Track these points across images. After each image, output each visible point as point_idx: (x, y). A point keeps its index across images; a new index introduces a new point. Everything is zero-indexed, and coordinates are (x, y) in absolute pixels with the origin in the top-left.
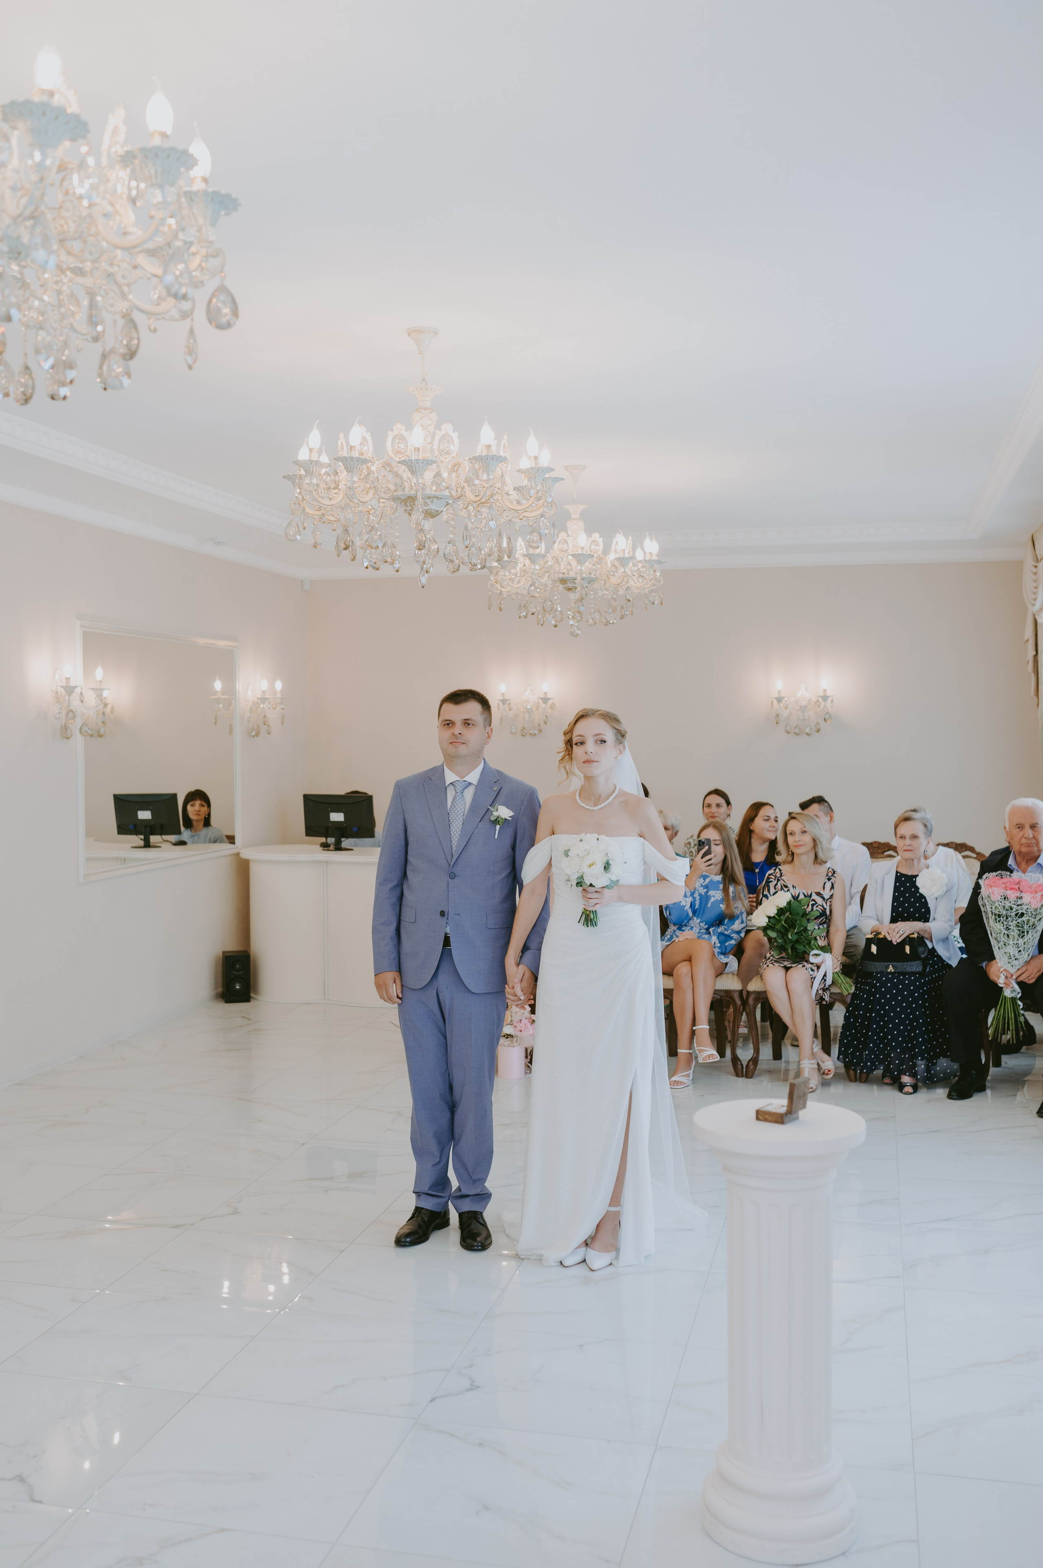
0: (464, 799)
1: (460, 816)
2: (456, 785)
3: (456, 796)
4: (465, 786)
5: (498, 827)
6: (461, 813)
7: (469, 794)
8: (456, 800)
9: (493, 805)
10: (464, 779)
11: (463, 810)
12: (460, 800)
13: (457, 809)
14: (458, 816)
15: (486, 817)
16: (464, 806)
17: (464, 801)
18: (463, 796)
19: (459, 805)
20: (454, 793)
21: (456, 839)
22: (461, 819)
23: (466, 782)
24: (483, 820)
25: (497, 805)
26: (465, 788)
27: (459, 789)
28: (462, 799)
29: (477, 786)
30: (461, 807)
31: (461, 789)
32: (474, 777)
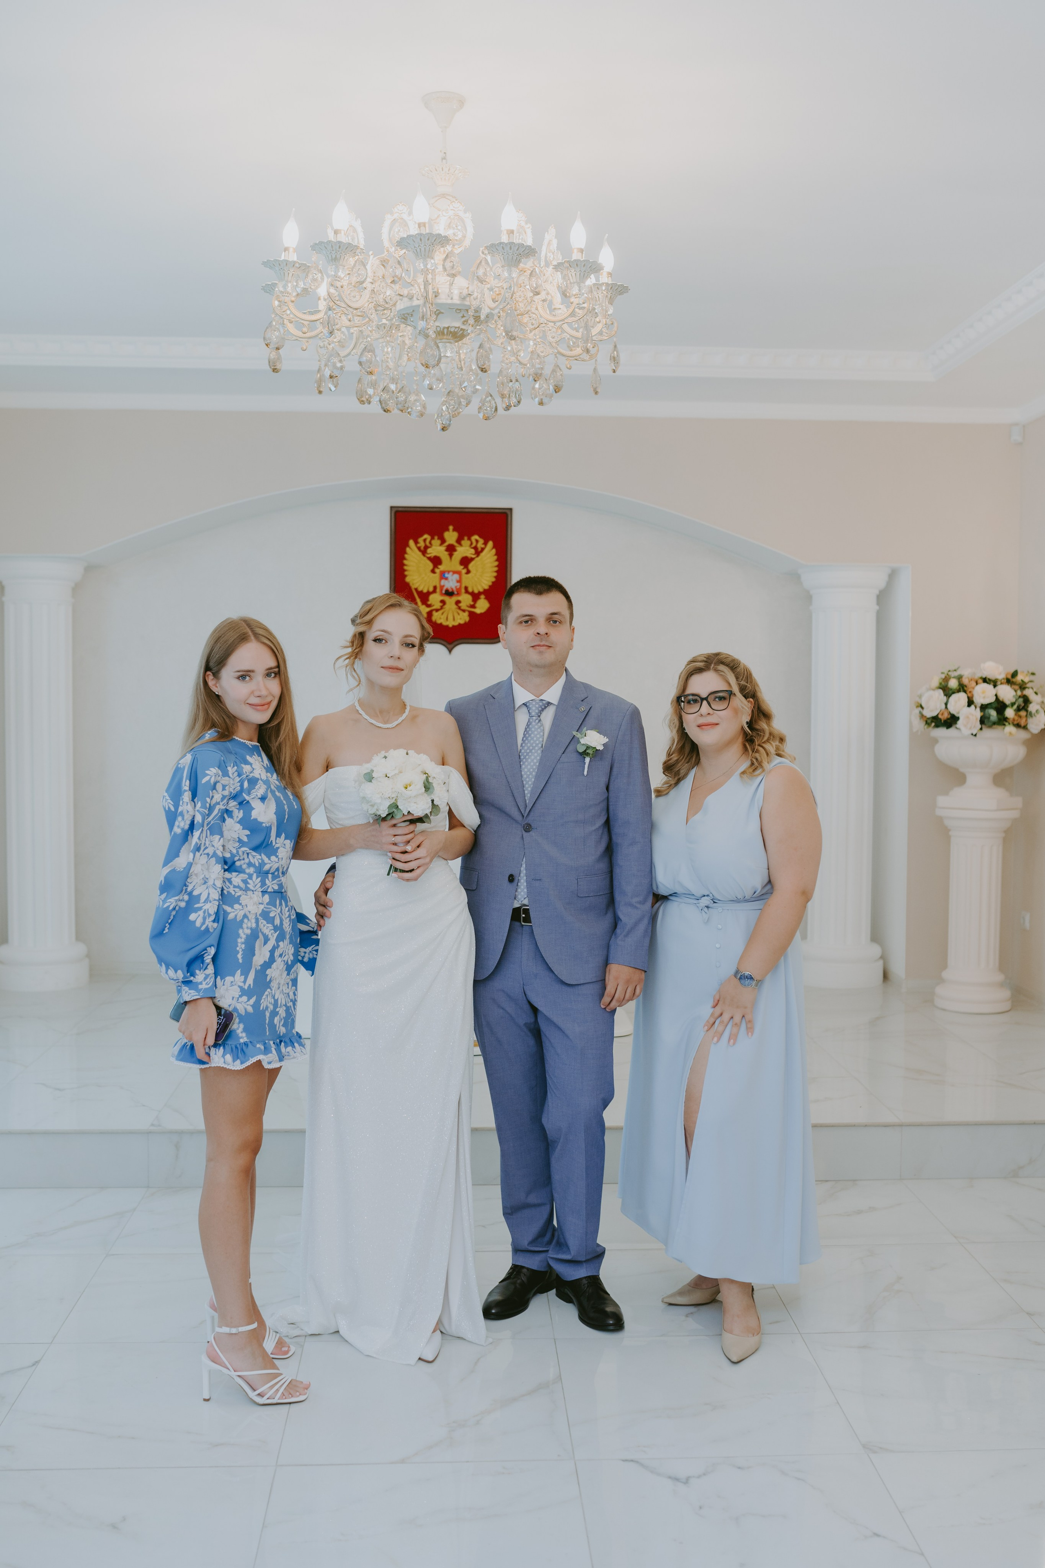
0: (542, 725)
1: (537, 748)
2: (531, 706)
3: (531, 720)
4: (543, 707)
5: (587, 760)
6: (538, 744)
7: (548, 717)
8: (530, 726)
9: (580, 730)
10: (541, 698)
11: (541, 739)
12: (536, 727)
13: (532, 739)
14: (534, 748)
15: (571, 748)
16: (542, 734)
17: (542, 728)
18: (540, 721)
19: (536, 733)
20: (527, 717)
21: (530, 783)
22: (539, 752)
23: (544, 702)
24: (568, 750)
25: (585, 729)
26: (543, 710)
27: (534, 710)
28: (539, 724)
29: (558, 707)
30: (538, 736)
31: (537, 711)
32: (553, 694)
